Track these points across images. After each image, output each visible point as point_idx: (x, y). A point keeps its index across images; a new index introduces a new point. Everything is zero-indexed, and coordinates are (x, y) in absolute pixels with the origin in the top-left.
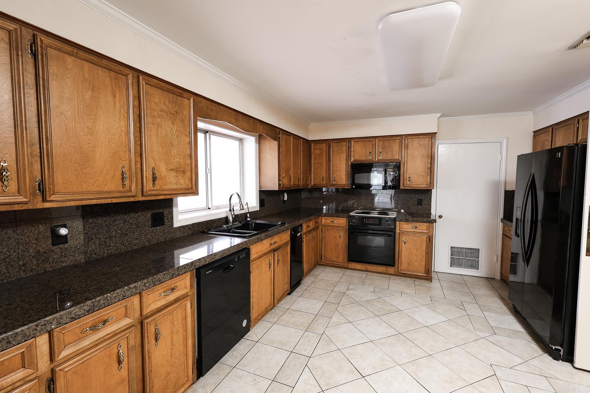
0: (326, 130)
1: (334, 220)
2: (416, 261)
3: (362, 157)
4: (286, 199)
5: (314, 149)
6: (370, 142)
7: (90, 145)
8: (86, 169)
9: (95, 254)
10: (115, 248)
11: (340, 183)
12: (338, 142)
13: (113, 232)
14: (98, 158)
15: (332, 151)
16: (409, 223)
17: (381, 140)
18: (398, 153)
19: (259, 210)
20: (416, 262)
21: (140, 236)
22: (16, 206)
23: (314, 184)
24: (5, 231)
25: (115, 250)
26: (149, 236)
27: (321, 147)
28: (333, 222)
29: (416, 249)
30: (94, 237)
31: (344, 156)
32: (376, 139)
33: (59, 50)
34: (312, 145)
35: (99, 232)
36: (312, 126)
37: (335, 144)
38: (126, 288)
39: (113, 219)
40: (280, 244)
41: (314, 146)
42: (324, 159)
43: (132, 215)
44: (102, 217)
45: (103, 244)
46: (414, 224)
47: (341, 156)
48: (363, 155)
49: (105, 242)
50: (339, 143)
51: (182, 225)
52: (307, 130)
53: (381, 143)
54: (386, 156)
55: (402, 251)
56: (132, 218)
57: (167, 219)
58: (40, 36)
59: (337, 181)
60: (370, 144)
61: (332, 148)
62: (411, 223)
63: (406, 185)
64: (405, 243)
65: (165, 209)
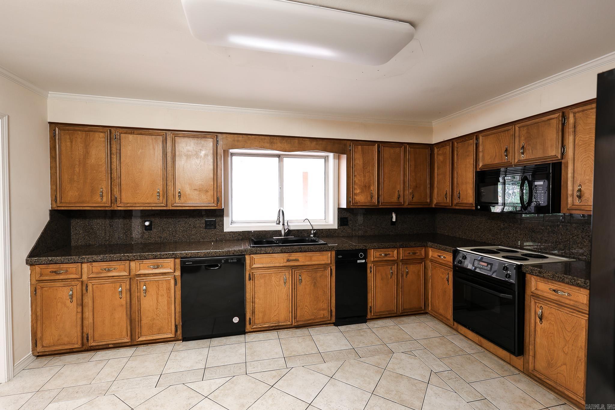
0: (450, 126)
1: (441, 254)
2: (565, 364)
3: (494, 159)
4: (394, 220)
5: (438, 154)
6: (507, 132)
7: (140, 178)
8: (137, 191)
9: (166, 239)
10: (179, 238)
11: (465, 202)
12: (463, 140)
13: (177, 228)
14: (144, 185)
15: (457, 155)
16: (548, 282)
17: (523, 126)
18: (555, 144)
19: (337, 228)
20: (564, 367)
21: (196, 233)
22: (107, 208)
23: (438, 202)
24: (126, 220)
25: (178, 239)
26: (202, 235)
27: (444, 151)
28: (440, 256)
29: (564, 338)
30: (166, 229)
31: (471, 160)
32: (515, 126)
33: (125, 133)
34: (436, 150)
35: (169, 227)
36: (435, 124)
37: (460, 145)
38: (122, 254)
39: (178, 220)
40: (306, 263)
41: (438, 151)
42: (448, 167)
43: (191, 219)
44: (171, 218)
45: (171, 235)
46: (558, 285)
47: (468, 160)
48: (496, 156)
49: (173, 234)
50: (465, 142)
51: (232, 231)
52: (430, 131)
53: (524, 132)
54: (532, 153)
55: (536, 332)
56: (192, 221)
57: (219, 225)
58: (112, 129)
59: (463, 199)
60: (506, 136)
61: (457, 151)
62: (553, 283)
63: (573, 205)
64: (541, 319)
65: (217, 218)
